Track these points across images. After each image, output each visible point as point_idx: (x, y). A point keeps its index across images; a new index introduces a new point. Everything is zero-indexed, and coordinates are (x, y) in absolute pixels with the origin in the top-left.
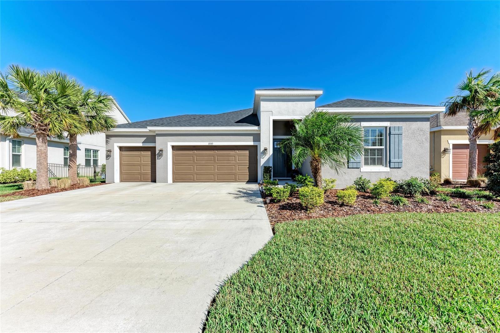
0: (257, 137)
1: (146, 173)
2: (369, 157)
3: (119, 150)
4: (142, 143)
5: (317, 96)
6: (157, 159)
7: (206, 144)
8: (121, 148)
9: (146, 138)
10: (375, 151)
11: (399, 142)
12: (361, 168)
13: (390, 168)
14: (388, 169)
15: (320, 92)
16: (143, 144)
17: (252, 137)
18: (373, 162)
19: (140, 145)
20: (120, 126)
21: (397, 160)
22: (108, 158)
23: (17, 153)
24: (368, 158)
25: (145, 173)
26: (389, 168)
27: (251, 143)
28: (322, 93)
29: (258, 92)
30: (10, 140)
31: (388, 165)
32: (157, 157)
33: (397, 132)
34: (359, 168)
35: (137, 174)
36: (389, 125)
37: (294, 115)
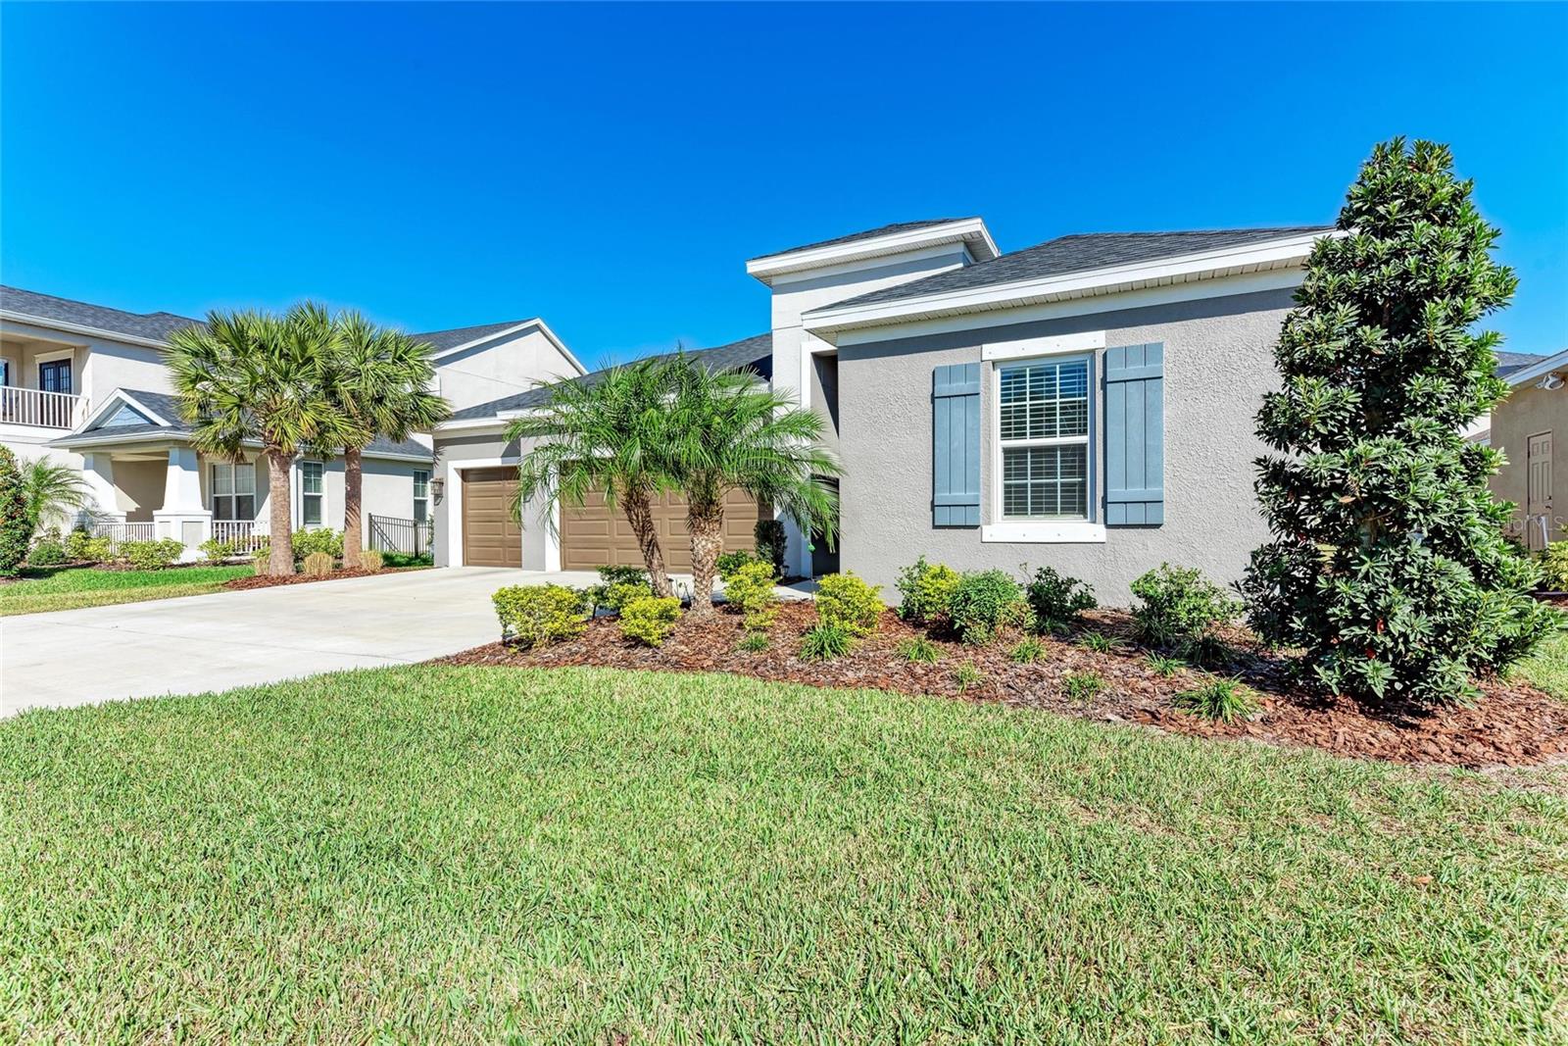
1: (514, 541)
2: (1029, 482)
3: (459, 480)
8: (465, 474)
9: (507, 443)
10: (1026, 457)
11: (1150, 413)
12: (984, 527)
13: (1108, 526)
14: (1096, 532)
16: (503, 458)
18: (1044, 504)
19: (500, 462)
20: (459, 416)
21: (1136, 492)
22: (439, 501)
23: (313, 494)
24: (1026, 485)
25: (511, 540)
26: (1102, 526)
29: (754, 267)
30: (297, 462)
31: (1100, 511)
33: (1136, 370)
34: (976, 527)
35: (497, 544)
36: (1103, 345)
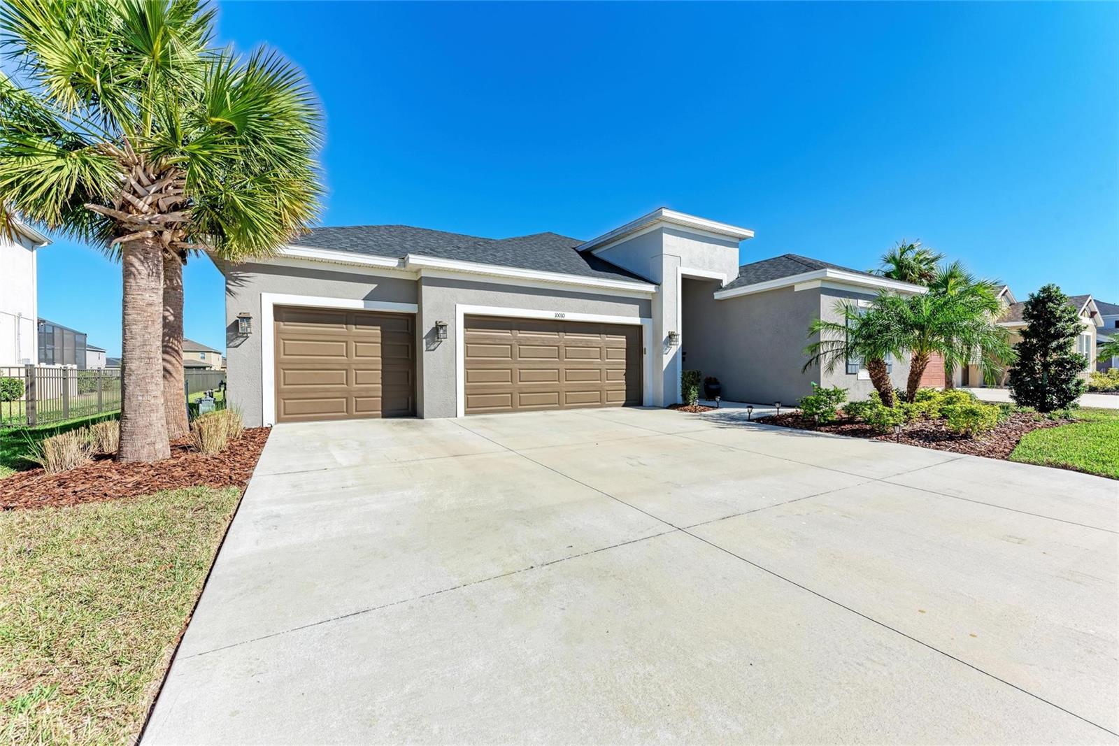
0: (647, 307)
1: (367, 390)
3: (273, 317)
4: (363, 299)
5: (741, 238)
6: (427, 350)
7: (550, 315)
8: (276, 312)
9: (376, 285)
12: (858, 374)
15: (750, 234)
16: (366, 301)
17: (638, 306)
19: (359, 305)
22: (237, 342)
25: (362, 390)
27: (636, 320)
28: (752, 235)
32: (427, 344)
35: (338, 394)
37: (711, 268)
